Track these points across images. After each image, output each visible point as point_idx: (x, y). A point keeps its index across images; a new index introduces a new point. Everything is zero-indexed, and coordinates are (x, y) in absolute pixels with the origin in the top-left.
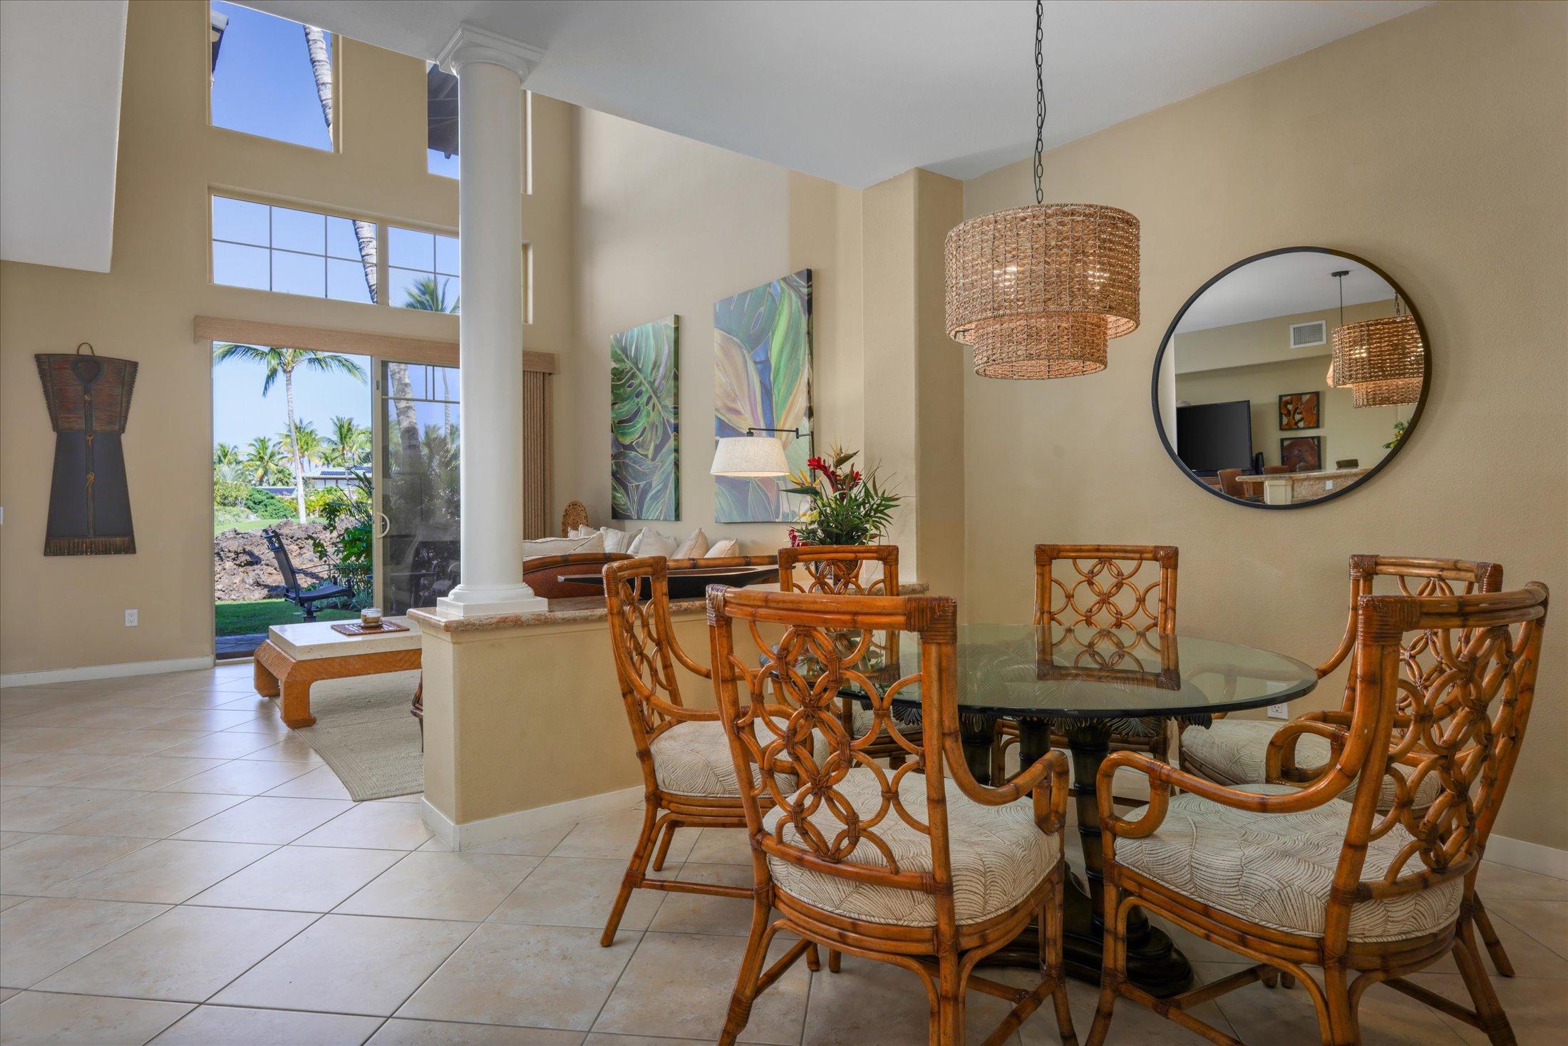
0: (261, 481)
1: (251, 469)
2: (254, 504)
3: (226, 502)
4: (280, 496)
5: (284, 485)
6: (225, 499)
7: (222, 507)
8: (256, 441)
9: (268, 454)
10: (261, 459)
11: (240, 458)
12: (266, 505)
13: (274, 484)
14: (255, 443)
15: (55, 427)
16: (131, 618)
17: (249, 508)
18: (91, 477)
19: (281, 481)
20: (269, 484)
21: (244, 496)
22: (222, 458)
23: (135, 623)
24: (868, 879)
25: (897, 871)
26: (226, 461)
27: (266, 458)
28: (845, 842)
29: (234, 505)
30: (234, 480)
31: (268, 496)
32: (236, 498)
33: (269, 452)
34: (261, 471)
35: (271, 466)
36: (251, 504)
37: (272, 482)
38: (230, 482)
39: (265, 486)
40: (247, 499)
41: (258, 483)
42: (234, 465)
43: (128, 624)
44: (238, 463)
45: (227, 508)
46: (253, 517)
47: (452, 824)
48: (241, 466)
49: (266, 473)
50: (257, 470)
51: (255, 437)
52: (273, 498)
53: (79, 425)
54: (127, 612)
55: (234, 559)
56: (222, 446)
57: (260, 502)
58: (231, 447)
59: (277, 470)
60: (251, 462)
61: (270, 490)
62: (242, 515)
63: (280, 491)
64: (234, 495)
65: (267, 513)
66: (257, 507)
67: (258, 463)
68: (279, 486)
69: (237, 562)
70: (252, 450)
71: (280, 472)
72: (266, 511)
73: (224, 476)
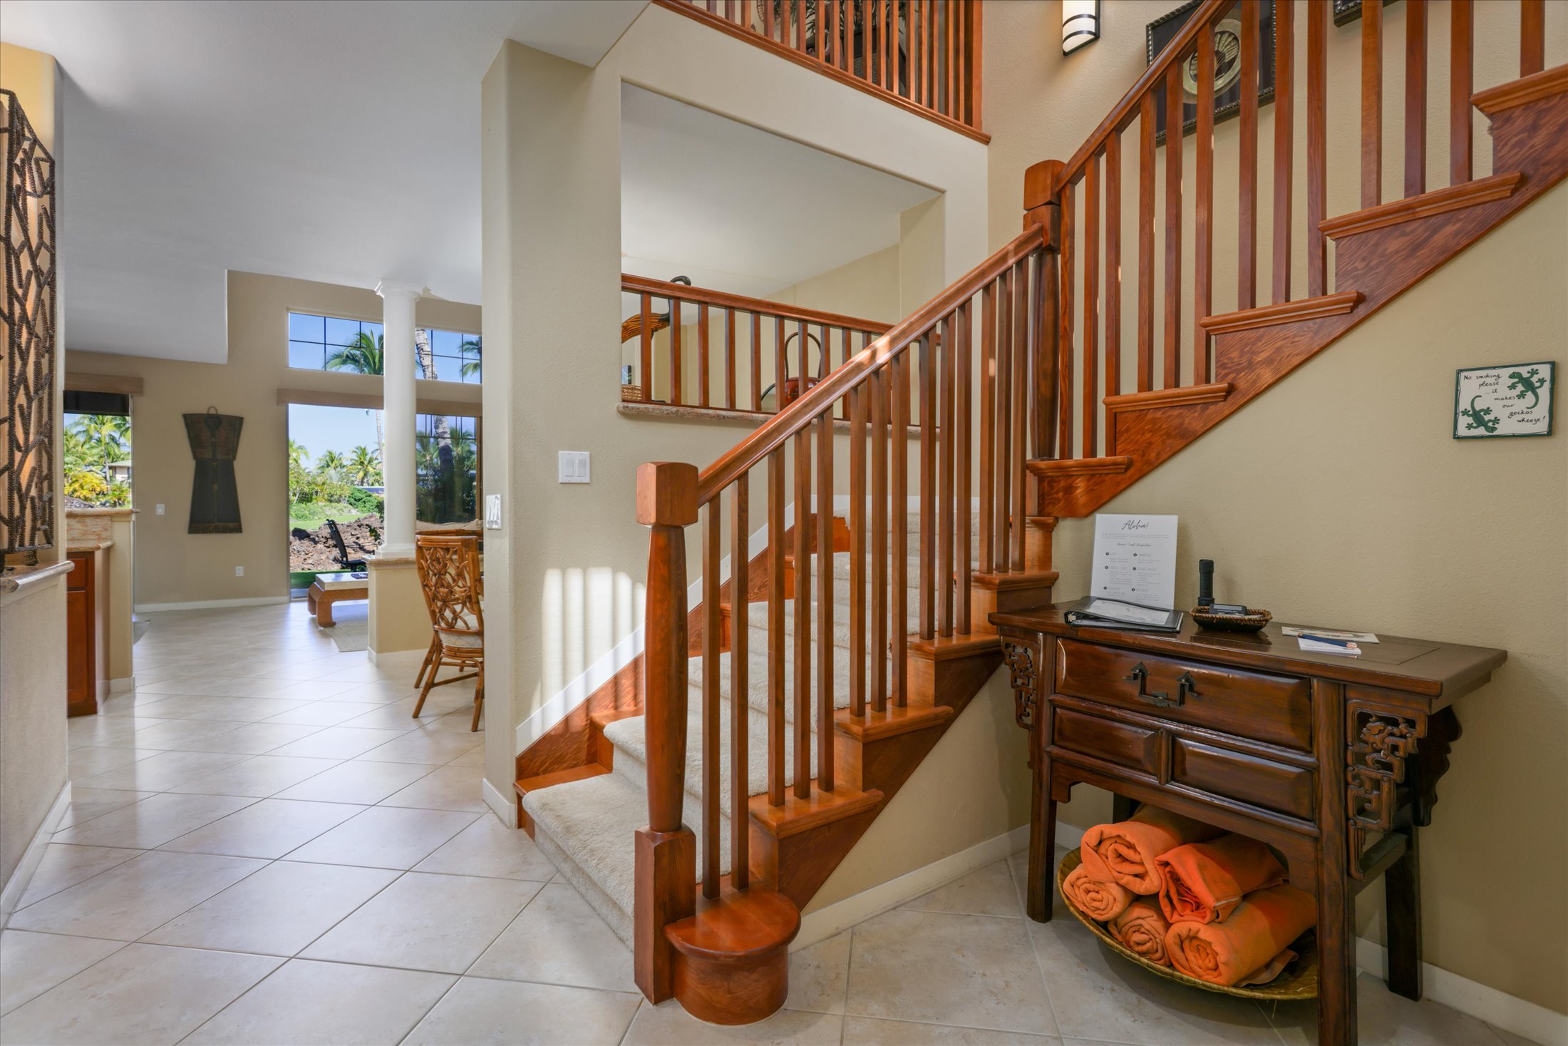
0: (362, 483)
1: (354, 471)
2: (355, 501)
3: (332, 499)
4: (376, 495)
5: (380, 485)
6: (332, 496)
7: (328, 503)
8: (357, 449)
9: (368, 459)
10: (362, 463)
11: (345, 463)
12: (364, 502)
13: (372, 485)
14: (357, 451)
15: (195, 457)
16: (240, 571)
17: (351, 504)
18: (216, 487)
19: (378, 482)
20: (368, 484)
21: (347, 495)
22: (330, 463)
23: (242, 575)
24: (461, 633)
25: (469, 629)
26: (333, 465)
27: (366, 463)
28: (454, 621)
29: (339, 501)
30: (339, 481)
31: (366, 494)
32: (340, 496)
33: (368, 458)
34: (361, 474)
35: (370, 469)
36: (352, 500)
37: (370, 482)
38: (335, 483)
39: (365, 486)
40: (349, 497)
41: (360, 484)
42: (339, 469)
43: (237, 575)
44: (342, 466)
45: (333, 504)
46: (354, 511)
47: (375, 654)
48: (345, 470)
49: (365, 475)
50: (358, 472)
51: (357, 445)
52: (370, 496)
53: (209, 455)
54: (238, 568)
55: (325, 543)
56: (330, 453)
57: (360, 500)
58: (338, 453)
59: (375, 472)
60: (354, 466)
61: (368, 489)
62: (345, 510)
63: (377, 491)
64: (339, 493)
65: (365, 509)
66: (357, 503)
67: (359, 467)
68: (377, 486)
69: (327, 545)
70: (354, 456)
71: (377, 474)
72: (365, 507)
73: (331, 478)
